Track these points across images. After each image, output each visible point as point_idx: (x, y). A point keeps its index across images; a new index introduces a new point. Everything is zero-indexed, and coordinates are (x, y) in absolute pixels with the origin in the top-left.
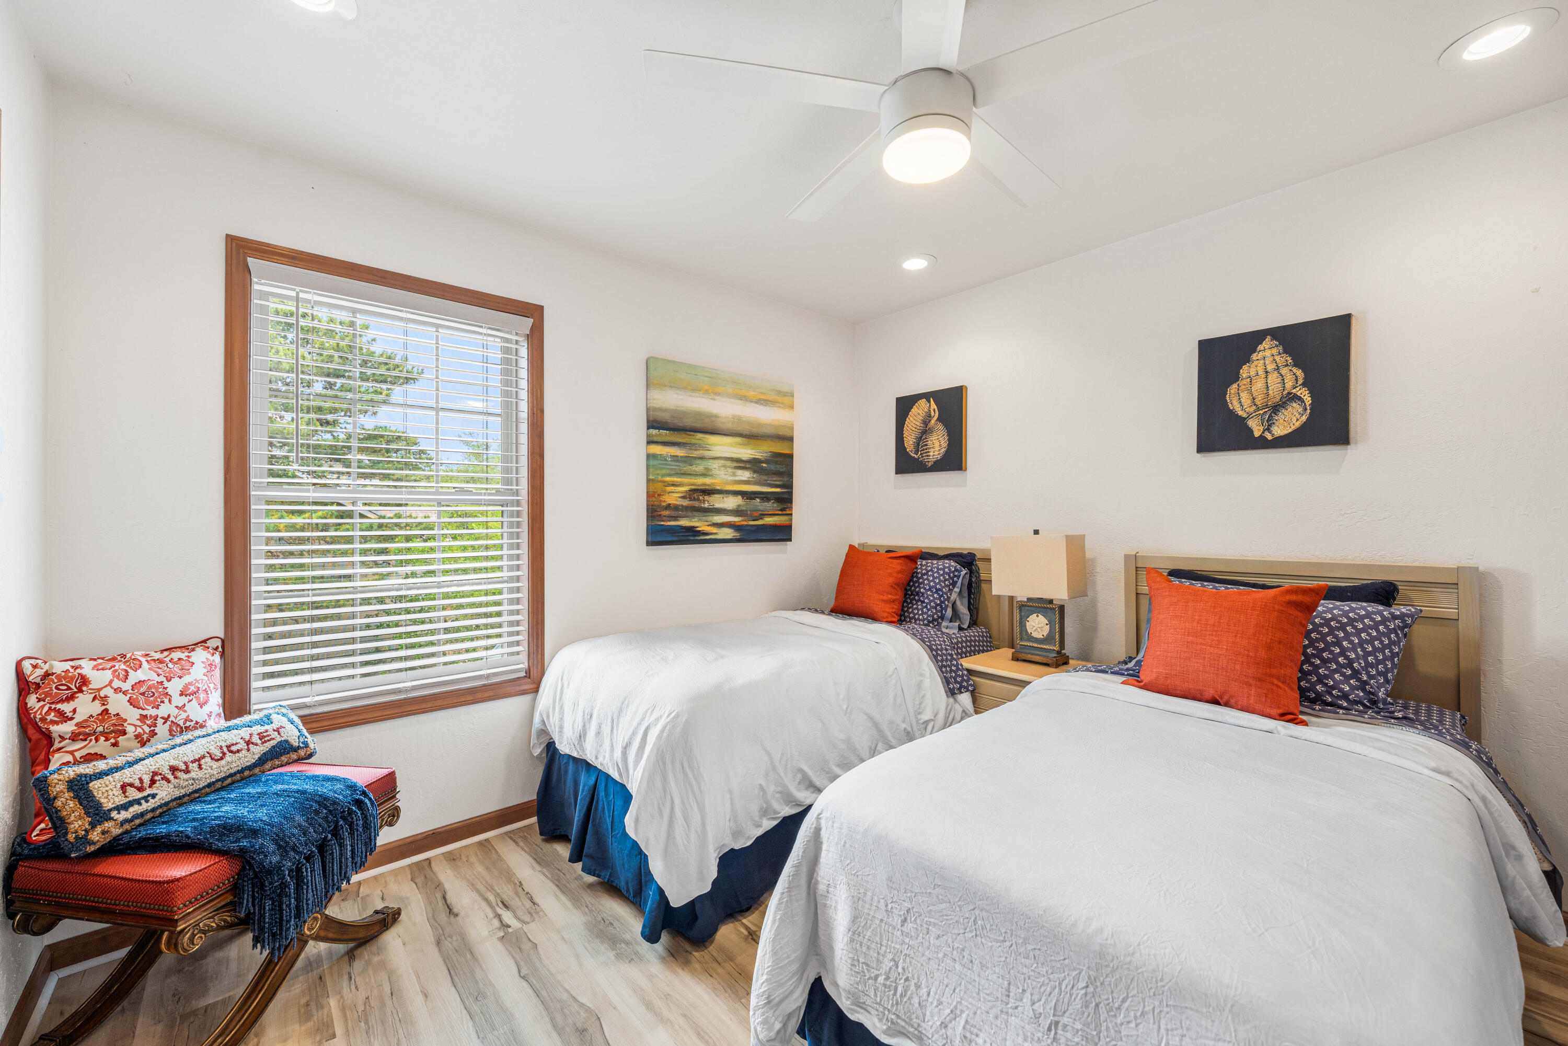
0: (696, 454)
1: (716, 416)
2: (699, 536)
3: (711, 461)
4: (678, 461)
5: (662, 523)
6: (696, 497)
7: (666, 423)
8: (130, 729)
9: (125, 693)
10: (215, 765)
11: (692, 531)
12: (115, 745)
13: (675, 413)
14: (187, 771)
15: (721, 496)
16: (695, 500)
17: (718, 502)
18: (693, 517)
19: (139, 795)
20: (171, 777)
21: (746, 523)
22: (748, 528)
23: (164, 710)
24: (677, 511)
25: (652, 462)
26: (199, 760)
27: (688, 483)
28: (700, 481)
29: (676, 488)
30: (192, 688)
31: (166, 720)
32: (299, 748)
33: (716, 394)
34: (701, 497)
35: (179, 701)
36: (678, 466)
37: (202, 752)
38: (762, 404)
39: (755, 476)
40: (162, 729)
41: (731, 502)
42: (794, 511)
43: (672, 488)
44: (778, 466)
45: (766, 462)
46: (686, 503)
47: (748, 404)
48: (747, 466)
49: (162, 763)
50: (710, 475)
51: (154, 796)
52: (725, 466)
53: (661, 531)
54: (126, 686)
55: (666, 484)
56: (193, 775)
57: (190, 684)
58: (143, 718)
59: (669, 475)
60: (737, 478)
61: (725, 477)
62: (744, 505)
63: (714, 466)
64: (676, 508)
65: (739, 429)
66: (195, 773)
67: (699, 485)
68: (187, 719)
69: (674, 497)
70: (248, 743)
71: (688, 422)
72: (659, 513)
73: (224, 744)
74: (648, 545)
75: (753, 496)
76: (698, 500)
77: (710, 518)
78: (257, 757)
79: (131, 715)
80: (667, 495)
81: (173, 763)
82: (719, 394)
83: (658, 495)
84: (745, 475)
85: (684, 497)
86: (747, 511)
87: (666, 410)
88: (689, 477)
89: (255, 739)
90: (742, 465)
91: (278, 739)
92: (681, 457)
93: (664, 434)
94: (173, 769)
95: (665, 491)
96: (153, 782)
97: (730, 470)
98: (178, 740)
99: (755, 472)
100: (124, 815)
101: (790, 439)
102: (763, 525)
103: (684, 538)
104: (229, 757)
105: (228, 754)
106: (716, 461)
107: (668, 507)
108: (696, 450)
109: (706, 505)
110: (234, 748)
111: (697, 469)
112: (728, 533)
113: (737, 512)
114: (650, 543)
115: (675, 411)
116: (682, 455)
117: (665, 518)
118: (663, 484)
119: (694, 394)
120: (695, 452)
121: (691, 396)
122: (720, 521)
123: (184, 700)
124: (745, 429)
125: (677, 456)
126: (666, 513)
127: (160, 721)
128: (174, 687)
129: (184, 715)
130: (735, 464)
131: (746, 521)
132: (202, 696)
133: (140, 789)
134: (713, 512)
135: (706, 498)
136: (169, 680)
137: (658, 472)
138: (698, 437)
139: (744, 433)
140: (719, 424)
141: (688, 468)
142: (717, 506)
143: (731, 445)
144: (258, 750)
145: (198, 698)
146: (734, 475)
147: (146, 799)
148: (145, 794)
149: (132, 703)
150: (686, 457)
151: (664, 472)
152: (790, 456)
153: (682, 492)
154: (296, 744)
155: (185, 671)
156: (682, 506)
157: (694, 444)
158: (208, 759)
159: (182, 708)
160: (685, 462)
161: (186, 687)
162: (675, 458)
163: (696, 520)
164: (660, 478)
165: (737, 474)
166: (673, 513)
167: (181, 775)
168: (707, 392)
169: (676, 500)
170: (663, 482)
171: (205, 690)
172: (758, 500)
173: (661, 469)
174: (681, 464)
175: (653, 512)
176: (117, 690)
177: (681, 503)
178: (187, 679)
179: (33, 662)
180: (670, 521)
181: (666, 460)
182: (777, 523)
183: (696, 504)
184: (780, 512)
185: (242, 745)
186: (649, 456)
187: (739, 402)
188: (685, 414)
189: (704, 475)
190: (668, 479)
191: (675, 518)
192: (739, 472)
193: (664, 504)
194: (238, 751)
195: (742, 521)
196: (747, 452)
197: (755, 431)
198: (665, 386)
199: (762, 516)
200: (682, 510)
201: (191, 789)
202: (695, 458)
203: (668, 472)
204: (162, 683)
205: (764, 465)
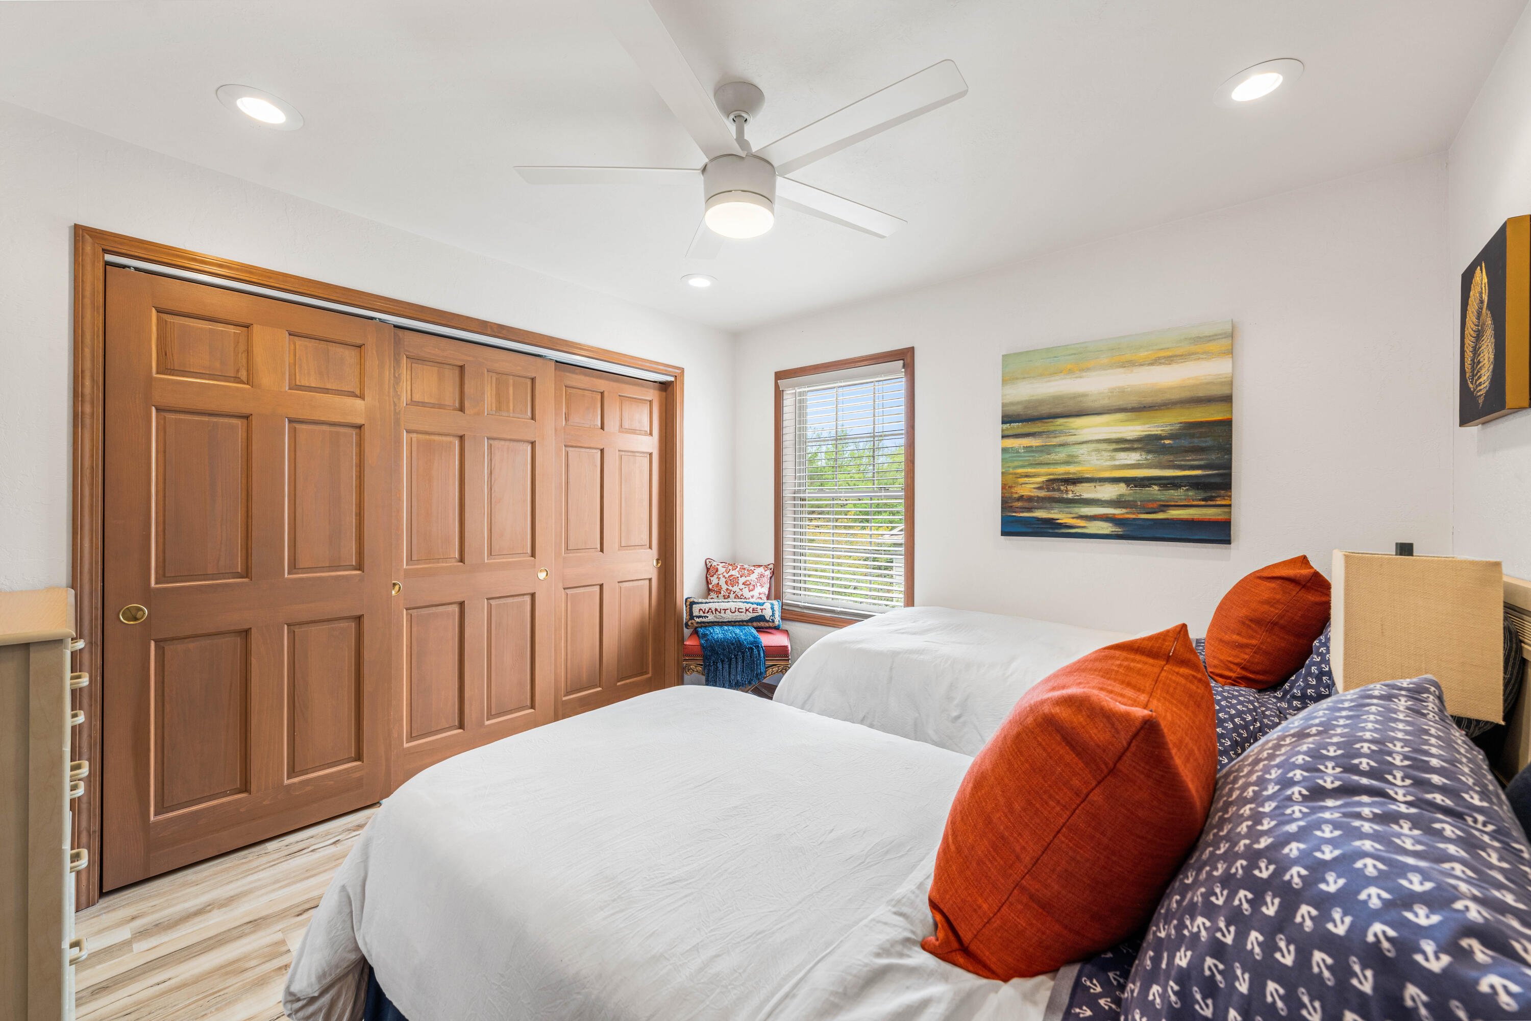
0: (1055, 441)
1: (1085, 395)
2: (1060, 528)
3: (1077, 446)
4: (1033, 451)
5: (1014, 514)
6: (1056, 488)
7: (1019, 415)
8: (722, 592)
9: (725, 578)
10: (731, 614)
11: (1051, 522)
12: (718, 597)
13: (1028, 404)
14: (720, 612)
15: (1092, 484)
16: (1054, 490)
17: (1086, 491)
18: (1052, 508)
19: (703, 615)
20: (714, 612)
21: (1134, 516)
22: (1137, 522)
23: (735, 589)
24: (1030, 502)
25: (1007, 456)
26: (725, 610)
27: (1043, 474)
28: (1061, 470)
29: (1030, 479)
30: (748, 583)
31: (734, 592)
32: (769, 621)
33: (1082, 370)
34: (1062, 488)
35: (741, 586)
36: (1033, 456)
37: (728, 607)
38: (1161, 364)
39: (1150, 456)
40: (732, 596)
41: (1109, 492)
42: (1234, 502)
43: (1026, 479)
44: (1196, 440)
45: (1171, 436)
46: (1042, 494)
47: (1136, 370)
48: (1136, 446)
49: (713, 606)
50: (1075, 463)
51: (707, 617)
52: (1098, 451)
53: (1012, 522)
54: (727, 576)
55: (1018, 476)
56: (721, 614)
57: (748, 581)
58: (727, 589)
59: (1023, 467)
60: (1117, 463)
61: (1099, 462)
62: (1129, 495)
63: (1082, 451)
64: (1030, 499)
65: (1121, 403)
66: (722, 614)
67: (1059, 475)
68: (742, 595)
69: (1027, 489)
70: (747, 610)
71: (1045, 410)
72: (1011, 505)
73: (737, 607)
74: (1002, 535)
75: (1147, 483)
76: (1059, 490)
77: (1076, 510)
78: (749, 618)
79: (724, 587)
80: (1019, 487)
81: (717, 607)
82: (1088, 369)
83: (1009, 487)
84: (1134, 457)
85: (1040, 488)
86: (1135, 501)
87: (1018, 403)
88: (1046, 466)
89: (751, 610)
90: (1123, 446)
91: (760, 614)
92: (1037, 447)
93: (1016, 427)
94: (716, 610)
95: (1017, 483)
96: (708, 612)
97: (1105, 454)
98: (735, 600)
99: (1149, 452)
100: (697, 620)
101: (1227, 399)
102: (1167, 519)
103: (1039, 530)
104: (737, 613)
105: (737, 612)
106: (1085, 446)
107: (1021, 498)
108: (1055, 437)
109: (1070, 496)
110: (740, 610)
111: (1057, 457)
112: (1106, 528)
113: (1117, 503)
114: (1004, 533)
115: (1029, 402)
116: (1038, 444)
117: (1017, 510)
118: (1014, 476)
119: (1053, 378)
120: (1055, 440)
121: (1049, 381)
122: (1089, 514)
123: (743, 586)
124: (1133, 401)
125: (1031, 447)
126: (1019, 504)
127: (732, 592)
128: (742, 580)
129: (741, 593)
130: (1114, 446)
131: (1134, 514)
132: (751, 587)
133: (704, 613)
134: (1080, 503)
135: (1070, 487)
136: (741, 577)
137: (1010, 464)
138: (1058, 423)
139: (1130, 406)
140: (1089, 404)
141: (1045, 458)
142: (1086, 496)
143: (1108, 424)
144: (750, 615)
145: (749, 588)
146: (1113, 459)
147: (705, 617)
148: (705, 615)
149: (726, 583)
150: (1043, 446)
151: (1016, 464)
152: (1227, 424)
153: (1037, 483)
154: (768, 619)
155: (749, 575)
156: (1038, 497)
157: (1053, 432)
158: (729, 611)
159: (741, 590)
160: (1042, 451)
161: (746, 582)
162: (1028, 449)
163: (1055, 511)
164: (1011, 470)
165: (1117, 457)
166: (1026, 505)
167: (717, 612)
168: (1071, 372)
169: (1030, 492)
170: (1015, 474)
171: (754, 586)
172: (1156, 488)
173: (1012, 461)
174: (1036, 455)
175: (1007, 503)
176: (724, 576)
177: (1036, 494)
178: (748, 578)
179: (710, 560)
180: (1023, 512)
181: (1018, 452)
182: (1196, 517)
183: (1056, 495)
184: (1203, 503)
185: (744, 610)
186: (1004, 450)
187: (1122, 370)
188: (1041, 402)
189: (1067, 463)
190: (1020, 471)
191: (1029, 510)
192: (1122, 455)
193: (1016, 496)
194: (741, 612)
195: (1127, 513)
196: (1135, 429)
197: (1149, 400)
198: (1017, 379)
199: (1164, 507)
200: (1037, 501)
201: (721, 620)
202: (1055, 446)
203: (1021, 463)
204: (738, 577)
205: (1167, 442)
